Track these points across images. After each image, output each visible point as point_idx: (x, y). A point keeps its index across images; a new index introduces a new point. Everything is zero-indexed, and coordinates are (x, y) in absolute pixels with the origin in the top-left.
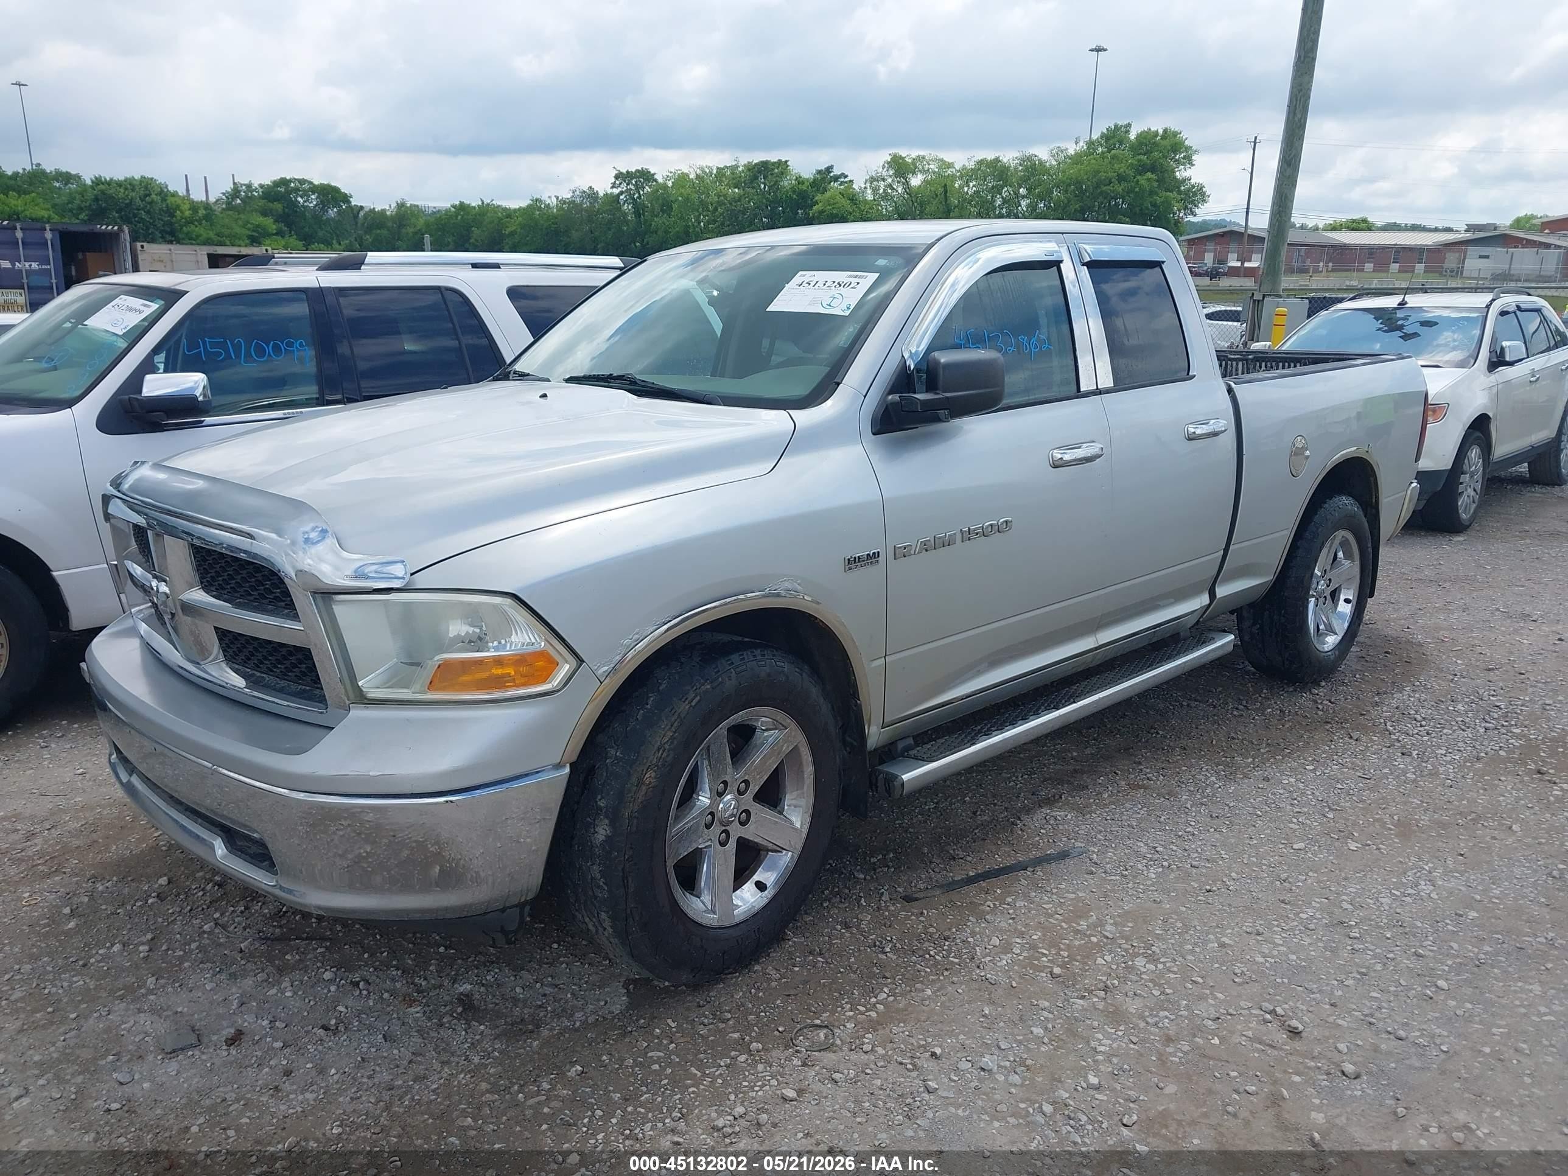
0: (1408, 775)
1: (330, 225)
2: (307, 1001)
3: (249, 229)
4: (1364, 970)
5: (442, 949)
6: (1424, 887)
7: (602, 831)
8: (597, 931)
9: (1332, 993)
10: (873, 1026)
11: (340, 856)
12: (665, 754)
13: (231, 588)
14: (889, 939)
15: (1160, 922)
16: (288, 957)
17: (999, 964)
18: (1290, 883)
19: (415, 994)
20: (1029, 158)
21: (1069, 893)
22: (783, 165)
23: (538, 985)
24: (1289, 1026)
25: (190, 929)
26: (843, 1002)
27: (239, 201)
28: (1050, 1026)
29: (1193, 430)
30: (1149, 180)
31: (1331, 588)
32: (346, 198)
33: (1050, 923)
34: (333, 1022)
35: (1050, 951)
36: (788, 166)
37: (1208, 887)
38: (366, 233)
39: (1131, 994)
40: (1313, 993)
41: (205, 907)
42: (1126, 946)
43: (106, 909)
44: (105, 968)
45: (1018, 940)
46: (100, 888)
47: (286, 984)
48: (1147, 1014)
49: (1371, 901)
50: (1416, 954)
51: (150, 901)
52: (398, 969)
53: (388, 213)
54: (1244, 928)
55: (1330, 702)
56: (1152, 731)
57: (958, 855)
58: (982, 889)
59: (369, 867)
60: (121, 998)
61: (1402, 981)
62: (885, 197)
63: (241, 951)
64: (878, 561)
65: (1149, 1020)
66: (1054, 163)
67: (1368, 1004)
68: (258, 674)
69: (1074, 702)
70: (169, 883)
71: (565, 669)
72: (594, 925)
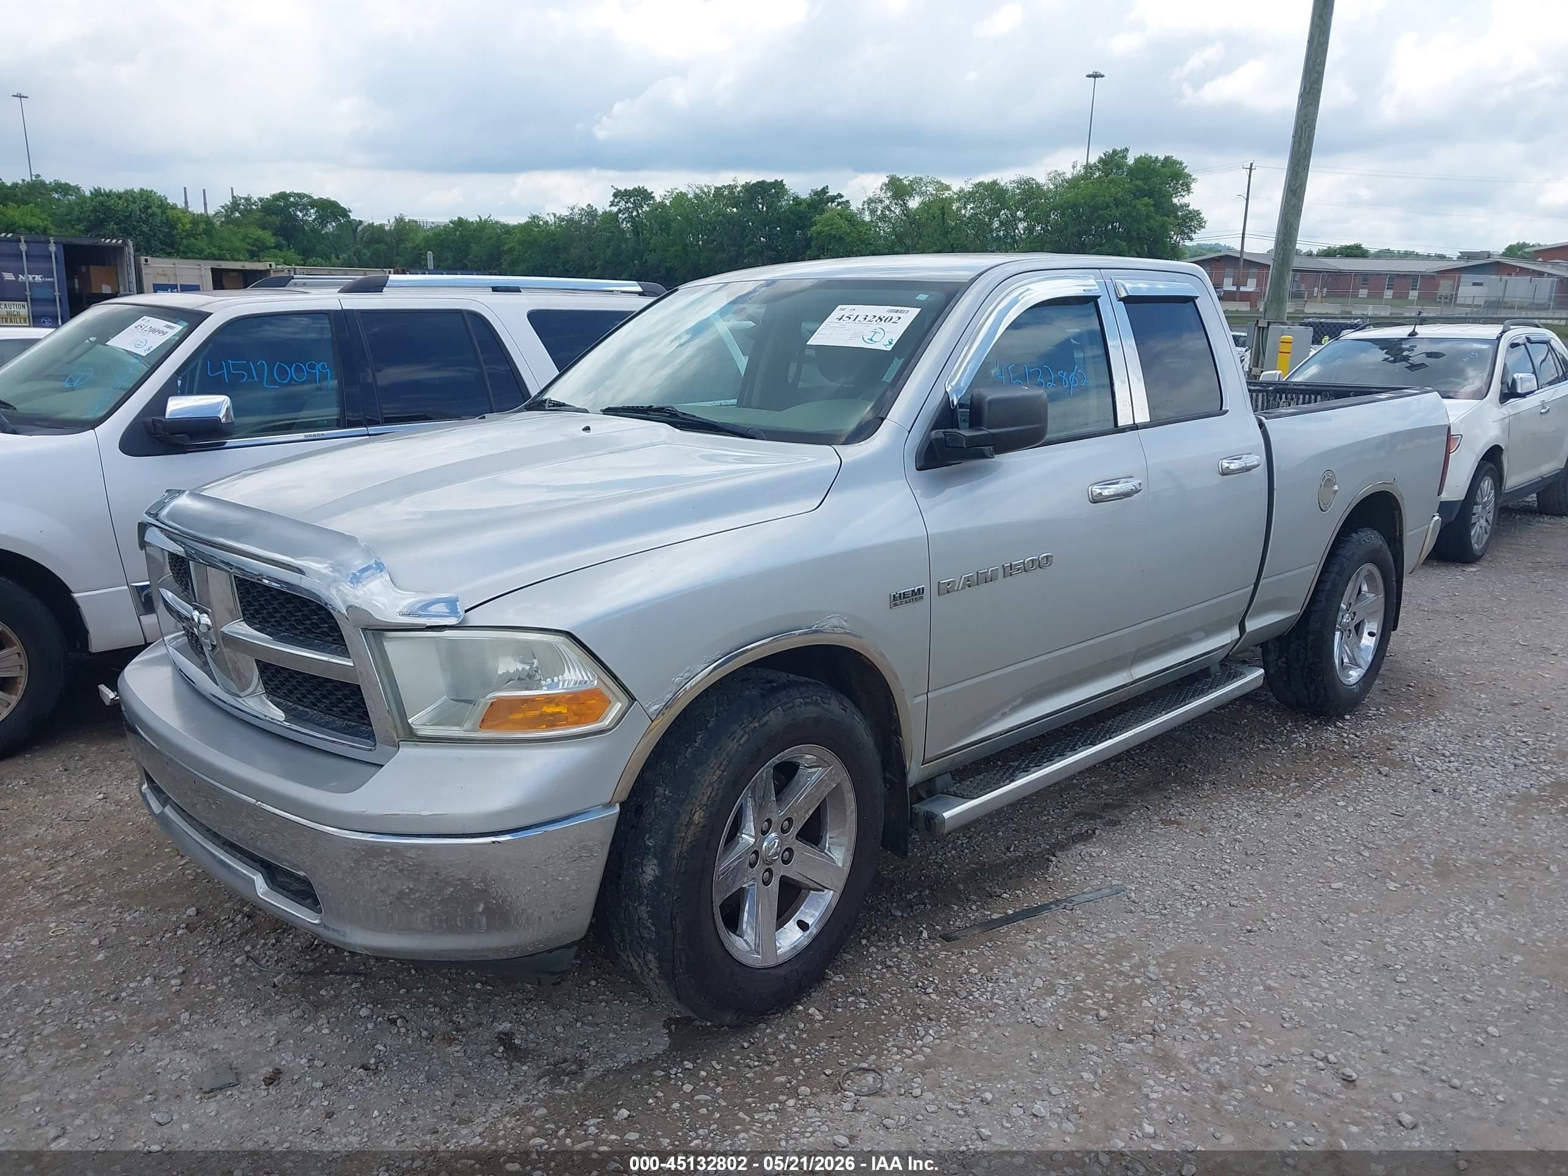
0: (1441, 813)
1: (329, 238)
2: (345, 1038)
3: (248, 244)
4: (1413, 1016)
5: (478, 986)
6: (1467, 930)
7: (650, 871)
8: (642, 972)
9: (1383, 1040)
10: (922, 1069)
11: (382, 891)
12: (713, 794)
13: (276, 621)
14: (931, 979)
15: (1203, 963)
16: (323, 992)
17: (1044, 1006)
18: (1331, 923)
19: (454, 1033)
20: (1027, 182)
21: (1110, 932)
22: (779, 185)
23: (579, 1024)
24: (1343, 1074)
25: (221, 962)
26: (889, 1045)
27: (237, 214)
28: (1100, 1071)
29: (1227, 465)
30: (1146, 205)
31: (1356, 621)
32: (345, 213)
33: (1092, 963)
34: (372, 1061)
35: (1094, 993)
36: (783, 185)
37: (1249, 928)
38: (365, 247)
39: (1179, 1038)
40: (1364, 1040)
41: (235, 939)
42: (1169, 988)
43: (135, 941)
44: (137, 1003)
45: (1062, 982)
46: (128, 919)
47: (322, 1021)
48: (1197, 1059)
49: (1416, 944)
50: (1463, 999)
51: (179, 932)
52: (435, 1006)
53: (387, 228)
54: (1288, 970)
55: (1356, 736)
56: (1180, 765)
57: (995, 892)
58: (1021, 928)
59: (412, 904)
60: (155, 1034)
61: (1452, 1028)
62: (883, 218)
63: (275, 986)
64: (922, 598)
65: (1200, 1066)
66: (1052, 187)
67: (1421, 1051)
68: (301, 708)
69: (1111, 738)
70: (198, 913)
71: (617, 708)
72: (639, 965)
